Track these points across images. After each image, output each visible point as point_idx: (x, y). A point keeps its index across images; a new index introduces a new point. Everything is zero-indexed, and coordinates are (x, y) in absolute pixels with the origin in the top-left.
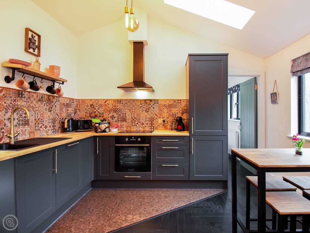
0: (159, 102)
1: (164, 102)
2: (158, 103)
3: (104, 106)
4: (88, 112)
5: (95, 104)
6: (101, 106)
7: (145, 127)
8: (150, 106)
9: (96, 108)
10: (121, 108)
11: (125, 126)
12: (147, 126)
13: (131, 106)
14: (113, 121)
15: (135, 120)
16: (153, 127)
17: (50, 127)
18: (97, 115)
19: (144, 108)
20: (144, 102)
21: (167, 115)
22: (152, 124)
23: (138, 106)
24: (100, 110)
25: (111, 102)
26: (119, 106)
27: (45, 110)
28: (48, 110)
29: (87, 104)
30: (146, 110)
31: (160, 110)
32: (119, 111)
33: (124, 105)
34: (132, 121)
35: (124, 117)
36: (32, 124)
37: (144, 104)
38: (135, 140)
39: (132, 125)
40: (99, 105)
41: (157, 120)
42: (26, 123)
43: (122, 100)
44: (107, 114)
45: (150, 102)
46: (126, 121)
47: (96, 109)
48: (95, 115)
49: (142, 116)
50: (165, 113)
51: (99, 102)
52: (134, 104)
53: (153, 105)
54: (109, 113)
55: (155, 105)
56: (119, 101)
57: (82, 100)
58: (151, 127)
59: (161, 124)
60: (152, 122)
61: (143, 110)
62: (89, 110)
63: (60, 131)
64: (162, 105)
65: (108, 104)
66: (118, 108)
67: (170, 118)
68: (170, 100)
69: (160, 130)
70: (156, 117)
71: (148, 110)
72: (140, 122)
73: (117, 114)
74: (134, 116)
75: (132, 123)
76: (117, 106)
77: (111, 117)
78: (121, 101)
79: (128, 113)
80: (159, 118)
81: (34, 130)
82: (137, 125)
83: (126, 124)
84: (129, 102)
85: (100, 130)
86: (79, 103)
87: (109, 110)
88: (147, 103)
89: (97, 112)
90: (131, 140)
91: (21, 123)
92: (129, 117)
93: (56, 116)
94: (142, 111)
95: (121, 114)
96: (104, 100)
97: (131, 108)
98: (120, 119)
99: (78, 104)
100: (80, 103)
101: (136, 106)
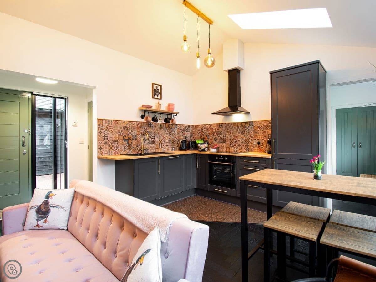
0: (254, 123)
1: (258, 124)
2: (253, 125)
3: (210, 130)
4: (199, 135)
5: (203, 128)
6: (208, 130)
7: (242, 148)
8: (246, 128)
9: (204, 132)
11: (225, 147)
12: (243, 147)
15: (233, 141)
16: (249, 148)
17: (170, 146)
19: (240, 130)
20: (240, 125)
21: (263, 137)
22: (247, 146)
23: (235, 129)
24: (207, 133)
25: (215, 127)
26: (221, 130)
27: (166, 134)
28: (168, 134)
29: (199, 129)
31: (255, 132)
32: (220, 133)
33: (224, 128)
34: (230, 143)
35: (224, 139)
36: (157, 143)
37: (240, 127)
39: (231, 146)
40: (206, 129)
41: (252, 142)
42: (154, 142)
43: (223, 124)
44: (212, 136)
45: (245, 124)
46: (225, 142)
48: (204, 137)
49: (239, 138)
50: (261, 135)
51: (206, 126)
52: (232, 127)
53: (248, 127)
55: (250, 127)
56: (220, 125)
57: (195, 126)
58: (247, 148)
59: (256, 145)
60: (247, 144)
62: (200, 133)
63: (178, 149)
64: (257, 126)
65: (212, 128)
66: (219, 131)
67: (265, 140)
69: (255, 151)
70: (251, 138)
71: (243, 132)
72: (237, 144)
73: (219, 136)
74: (232, 138)
75: (230, 144)
76: (219, 129)
78: (222, 124)
79: (227, 135)
80: (254, 140)
81: (158, 147)
82: (235, 146)
83: (226, 145)
84: (228, 125)
87: (213, 133)
88: (243, 125)
89: (205, 135)
91: (150, 142)
92: (228, 139)
93: (175, 138)
94: (239, 133)
95: (221, 136)
96: (209, 125)
97: (229, 130)
98: (221, 141)
100: (194, 128)
101: (233, 129)
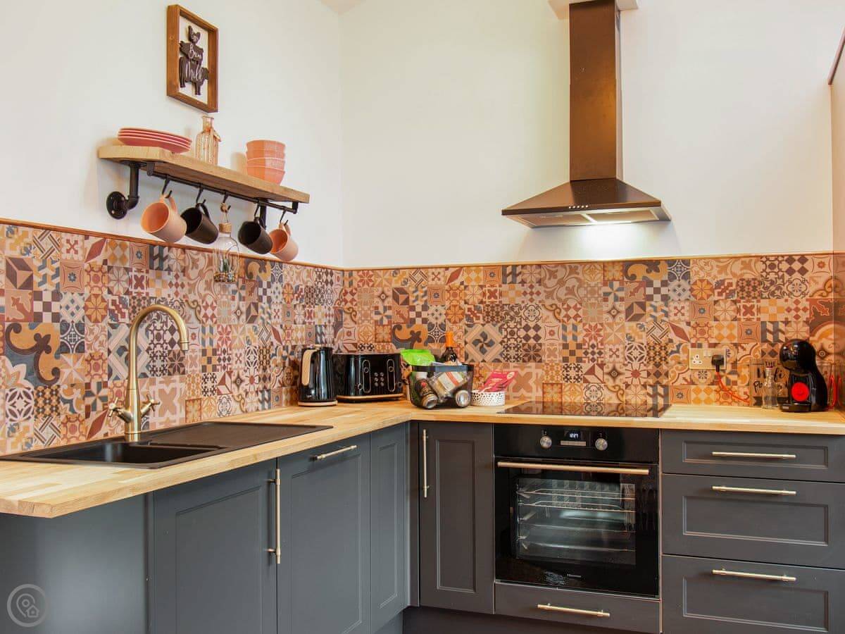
0: (694, 269)
1: (715, 272)
2: (686, 276)
3: (447, 295)
4: (385, 321)
5: (410, 288)
6: (436, 294)
7: (627, 386)
8: (650, 291)
9: (415, 304)
10: (518, 300)
11: (536, 382)
12: (636, 381)
13: (562, 293)
14: (484, 361)
15: (580, 353)
16: (665, 387)
17: (252, 380)
18: (419, 333)
19: (622, 299)
20: (618, 275)
21: (735, 332)
22: (658, 374)
23: (593, 292)
24: (430, 312)
25: (478, 279)
26: (511, 294)
27: (234, 316)
28: (244, 317)
29: (380, 289)
30: (629, 310)
31: (699, 309)
32: (507, 314)
33: (531, 287)
34: (565, 360)
35: (532, 342)
36: (193, 369)
37: (621, 282)
38: (583, 444)
39: (567, 378)
40: (426, 292)
41: (682, 356)
42: (176, 364)
43: (523, 266)
44: (460, 328)
45: (648, 271)
46: (538, 359)
47: (414, 310)
48: (412, 332)
49: (612, 338)
50: (726, 323)
51: (426, 277)
52: (577, 284)
53: (664, 284)
54: (467, 325)
55: (674, 284)
56: (510, 273)
57: (361, 273)
58: (653, 386)
59: (702, 373)
60: (658, 365)
61: (614, 308)
62: (389, 313)
63: (284, 397)
64: (708, 283)
65: (462, 287)
66: (505, 300)
67: (748, 347)
68: (746, 261)
69: (698, 401)
70: (677, 340)
71: (637, 310)
72: (602, 366)
73: (500, 328)
74: (575, 338)
75: (567, 368)
76: (501, 294)
77: (476, 342)
78: (519, 270)
79: (548, 322)
80: (693, 346)
83: (540, 372)
84: (553, 274)
85: (432, 397)
86: (351, 284)
87: (467, 312)
88: (633, 278)
89: (419, 321)
90: (563, 443)
91: (159, 364)
92: (551, 343)
94: (613, 313)
95: (516, 327)
96: (447, 268)
97: (559, 299)
98: (512, 353)
99: (349, 290)
100: (355, 284)
101: (582, 292)
